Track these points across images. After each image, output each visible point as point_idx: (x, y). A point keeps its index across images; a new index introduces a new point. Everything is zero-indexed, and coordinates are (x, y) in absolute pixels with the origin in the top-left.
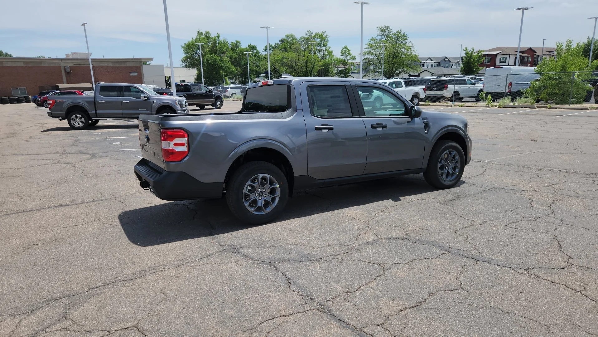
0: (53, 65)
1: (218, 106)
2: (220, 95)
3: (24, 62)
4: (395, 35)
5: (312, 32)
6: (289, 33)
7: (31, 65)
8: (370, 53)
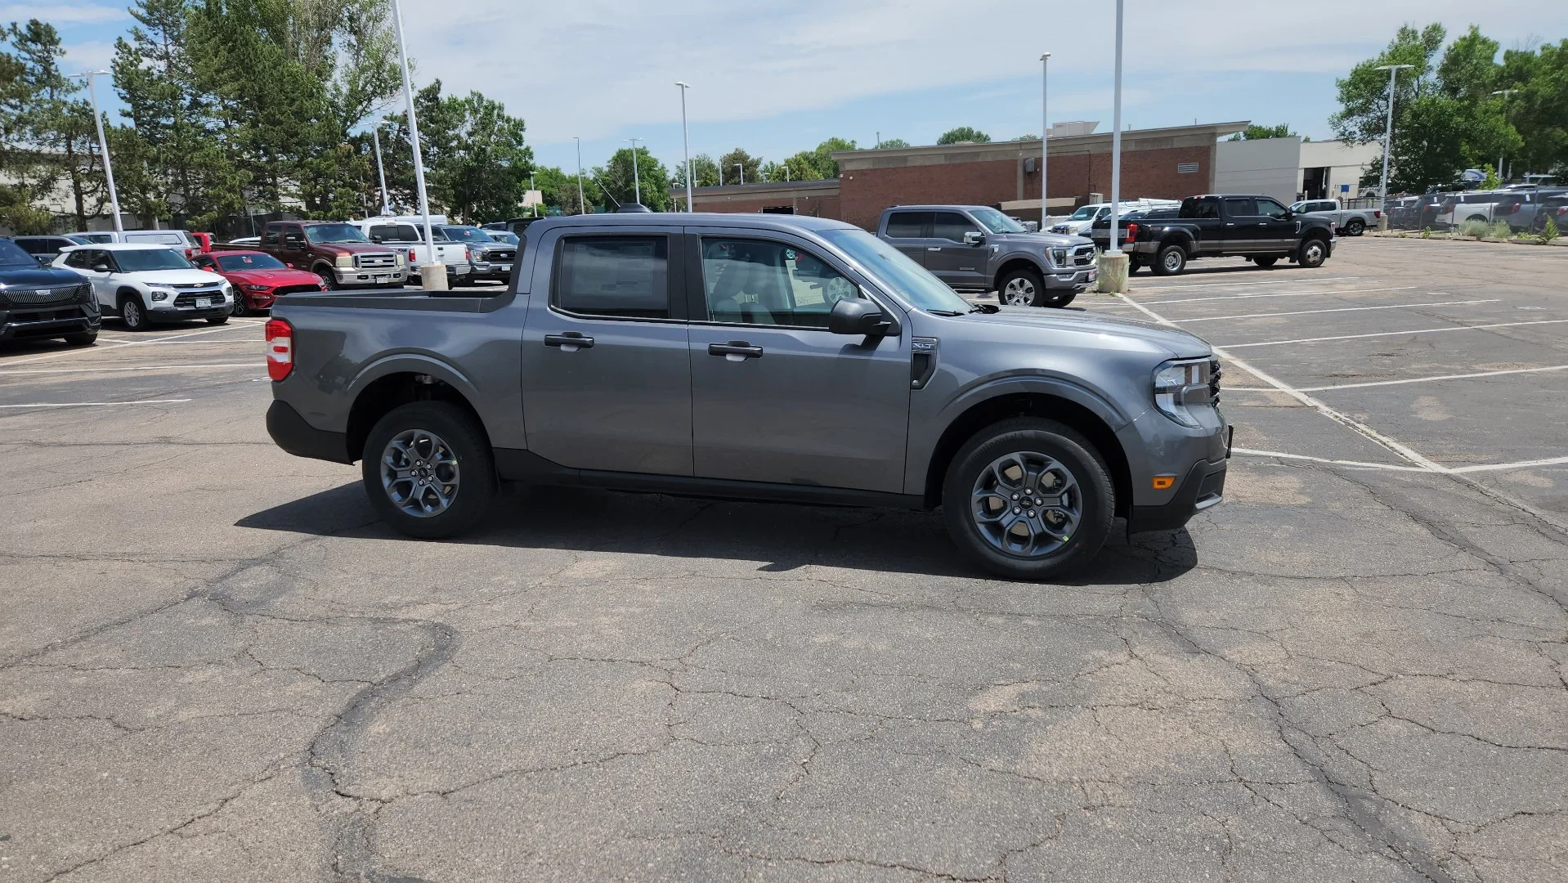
0: (1001, 158)
1: (1311, 260)
3: (946, 155)
7: (958, 162)
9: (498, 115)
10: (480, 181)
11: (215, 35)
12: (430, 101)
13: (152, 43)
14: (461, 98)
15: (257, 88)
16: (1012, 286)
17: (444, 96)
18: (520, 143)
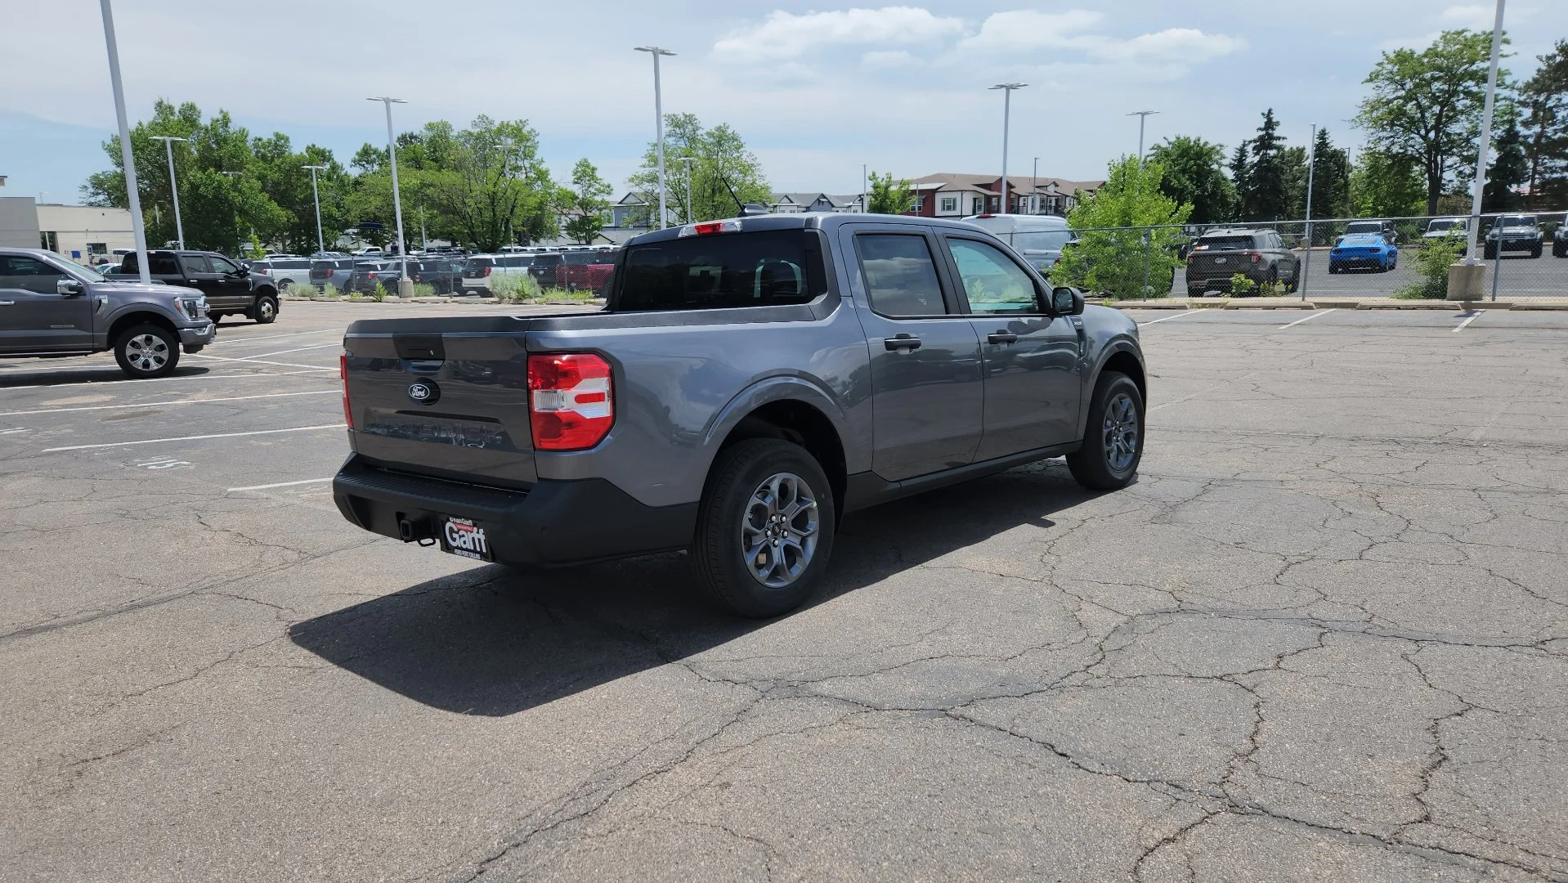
1: (266, 315)
2: (271, 284)
4: (710, 135)
5: (490, 118)
6: (435, 120)
8: (653, 179)
16: (134, 344)
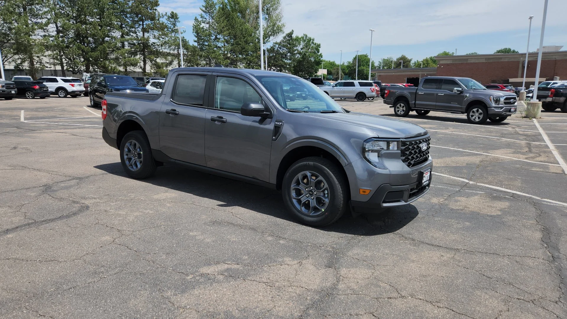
0: (513, 60)
7: (491, 61)
9: (312, 42)
10: (303, 65)
11: (224, 16)
12: (289, 37)
13: (206, 19)
14: (300, 36)
15: (234, 33)
16: (473, 112)
17: (294, 36)
18: (318, 52)
